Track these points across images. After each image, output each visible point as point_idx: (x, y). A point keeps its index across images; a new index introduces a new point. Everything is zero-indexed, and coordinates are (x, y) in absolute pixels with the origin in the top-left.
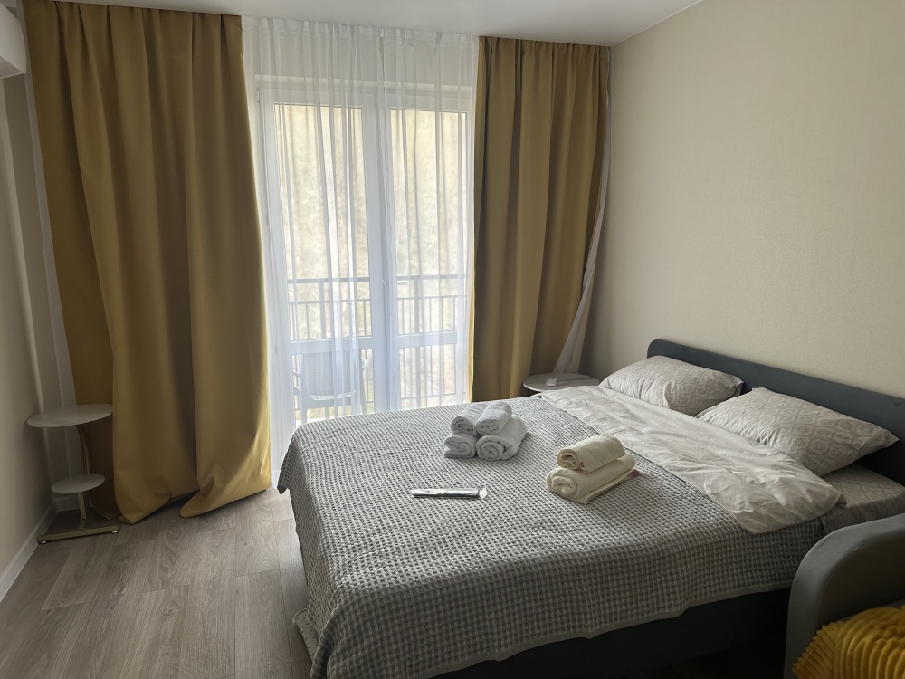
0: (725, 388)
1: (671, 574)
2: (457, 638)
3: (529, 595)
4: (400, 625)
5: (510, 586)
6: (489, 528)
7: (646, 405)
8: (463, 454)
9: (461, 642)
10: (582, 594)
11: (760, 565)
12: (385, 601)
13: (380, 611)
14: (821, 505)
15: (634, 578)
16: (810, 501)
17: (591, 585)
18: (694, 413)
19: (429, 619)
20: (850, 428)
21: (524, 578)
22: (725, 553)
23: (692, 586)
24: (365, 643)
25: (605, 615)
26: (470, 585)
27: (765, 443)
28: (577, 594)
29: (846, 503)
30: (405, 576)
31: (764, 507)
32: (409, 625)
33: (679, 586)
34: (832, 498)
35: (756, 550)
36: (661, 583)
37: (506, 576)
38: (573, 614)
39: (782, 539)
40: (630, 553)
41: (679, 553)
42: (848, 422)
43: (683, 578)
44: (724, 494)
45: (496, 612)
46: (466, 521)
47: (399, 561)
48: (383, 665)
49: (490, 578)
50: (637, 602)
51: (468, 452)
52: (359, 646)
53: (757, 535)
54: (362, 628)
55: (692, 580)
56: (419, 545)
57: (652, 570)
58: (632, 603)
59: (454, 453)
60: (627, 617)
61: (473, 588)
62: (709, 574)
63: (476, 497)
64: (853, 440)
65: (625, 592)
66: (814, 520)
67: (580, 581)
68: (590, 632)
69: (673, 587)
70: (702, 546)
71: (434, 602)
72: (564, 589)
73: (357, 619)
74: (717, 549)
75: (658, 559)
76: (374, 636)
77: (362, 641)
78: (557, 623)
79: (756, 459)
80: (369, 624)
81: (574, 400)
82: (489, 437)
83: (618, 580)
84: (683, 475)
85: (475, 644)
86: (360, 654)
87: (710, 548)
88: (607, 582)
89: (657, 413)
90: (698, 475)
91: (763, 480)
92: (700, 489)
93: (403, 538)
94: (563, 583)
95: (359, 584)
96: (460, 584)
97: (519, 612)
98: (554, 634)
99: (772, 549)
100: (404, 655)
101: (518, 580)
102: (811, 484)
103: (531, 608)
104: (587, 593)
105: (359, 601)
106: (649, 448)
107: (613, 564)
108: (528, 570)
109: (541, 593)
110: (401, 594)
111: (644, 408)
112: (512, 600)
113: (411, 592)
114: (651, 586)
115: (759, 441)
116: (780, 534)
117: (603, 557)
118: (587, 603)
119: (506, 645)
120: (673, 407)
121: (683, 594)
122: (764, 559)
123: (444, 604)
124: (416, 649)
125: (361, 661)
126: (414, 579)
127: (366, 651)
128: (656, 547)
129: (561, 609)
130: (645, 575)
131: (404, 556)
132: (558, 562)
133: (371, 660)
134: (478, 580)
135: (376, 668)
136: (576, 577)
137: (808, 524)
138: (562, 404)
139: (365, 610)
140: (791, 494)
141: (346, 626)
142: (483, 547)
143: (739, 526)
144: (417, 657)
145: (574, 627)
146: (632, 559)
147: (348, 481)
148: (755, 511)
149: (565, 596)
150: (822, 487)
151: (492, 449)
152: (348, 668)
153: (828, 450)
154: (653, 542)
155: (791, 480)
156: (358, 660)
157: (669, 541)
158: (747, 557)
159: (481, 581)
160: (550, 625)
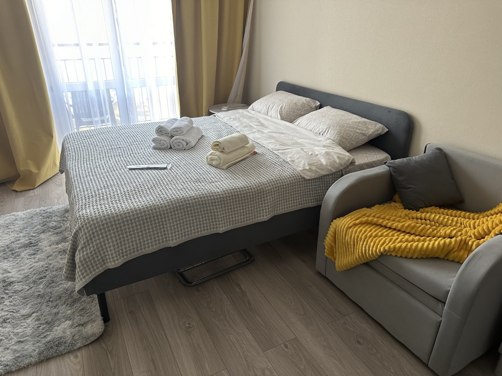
0: (311, 107)
1: (264, 200)
2: (149, 238)
3: (188, 214)
4: (114, 233)
5: (177, 210)
6: (169, 183)
7: (269, 118)
8: (163, 147)
9: (151, 239)
10: (217, 212)
11: (310, 194)
12: (104, 222)
13: (102, 227)
14: (343, 164)
15: (245, 203)
16: (338, 162)
17: (222, 208)
18: (291, 122)
19: (131, 229)
20: (365, 125)
21: (185, 206)
22: (293, 189)
23: (275, 206)
24: (94, 243)
25: (230, 221)
26: (154, 211)
27: (322, 135)
28: (214, 212)
29: (355, 162)
30: (116, 208)
31: (314, 166)
32: (120, 233)
33: (268, 206)
34: (349, 160)
35: (308, 187)
36: (259, 205)
37: (174, 206)
38: (213, 222)
39: (322, 181)
40: (243, 191)
41: (269, 190)
42: (365, 122)
43: (270, 202)
44: (296, 161)
45: (170, 223)
46: (156, 180)
47: (114, 202)
48: (106, 253)
49: (166, 207)
50: (246, 215)
51: (166, 146)
52: (91, 245)
53: (309, 180)
54: (92, 236)
55: (275, 203)
56: (127, 193)
57: (254, 199)
58: (244, 215)
59: (158, 146)
60: (241, 222)
61: (156, 212)
62: (284, 200)
63: (165, 168)
64: (366, 131)
65: (240, 210)
66: (339, 171)
67: (216, 206)
68: (221, 230)
69: (265, 206)
70: (280, 186)
71: (133, 221)
72: (207, 210)
73: (89, 232)
74: (288, 187)
75: (258, 194)
76: (99, 239)
77: (92, 243)
78: (204, 227)
79: (316, 143)
80: (96, 234)
81: (233, 117)
82: (177, 137)
83: (236, 204)
84: (278, 153)
85: (159, 240)
86: (92, 249)
87: (285, 187)
88: (231, 206)
89: (274, 122)
90: (286, 152)
91: (317, 153)
92: (285, 159)
93: (118, 190)
94: (207, 207)
95: (89, 214)
96: (148, 211)
97: (183, 223)
98: (203, 232)
99: (317, 186)
100: (118, 248)
101: (182, 207)
102: (339, 153)
103: (189, 221)
104: (220, 211)
105: (89, 223)
106: (265, 140)
107: (234, 197)
108: (187, 202)
109: (195, 213)
110: (114, 217)
111: (268, 120)
112: (179, 217)
113: (119, 216)
114: (254, 206)
115: (320, 134)
116: (322, 179)
117: (228, 193)
118: (220, 216)
119: (176, 239)
120: (282, 119)
121: (270, 209)
122: (312, 191)
123: (139, 221)
124: (125, 244)
125: (93, 252)
126: (121, 210)
127: (95, 247)
128: (256, 187)
129: (206, 220)
130: (251, 201)
131: (117, 199)
132: (204, 197)
133: (99, 252)
134: (159, 208)
135: (103, 255)
136: (214, 204)
137: (336, 173)
138: (225, 120)
139: (93, 227)
140: (329, 159)
141: (82, 236)
142: (163, 192)
143: (301, 176)
144: (126, 248)
145: (213, 228)
146: (244, 194)
147: (91, 163)
148: (310, 168)
149: (208, 213)
150: (344, 155)
151: (179, 144)
152: (86, 257)
153: (353, 137)
154: (255, 185)
155: (331, 152)
156: (91, 252)
157: (264, 184)
158: (304, 191)
159: (161, 209)
160: (201, 228)
